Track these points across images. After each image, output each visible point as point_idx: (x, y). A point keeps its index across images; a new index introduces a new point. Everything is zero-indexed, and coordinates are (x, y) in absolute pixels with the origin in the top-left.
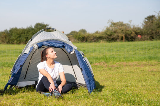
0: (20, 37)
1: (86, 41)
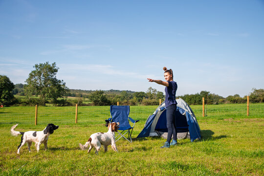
0: (190, 100)
1: (237, 102)
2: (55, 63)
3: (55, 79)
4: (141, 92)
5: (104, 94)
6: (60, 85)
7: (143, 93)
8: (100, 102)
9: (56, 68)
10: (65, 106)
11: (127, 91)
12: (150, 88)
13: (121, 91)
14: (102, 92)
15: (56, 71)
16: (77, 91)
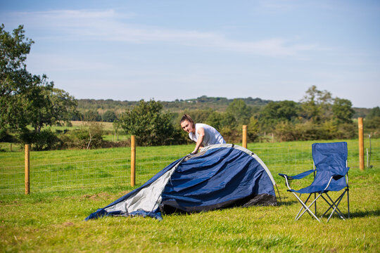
2: (21, 27)
3: (24, 72)
4: (286, 103)
5: (163, 112)
6: (39, 90)
7: (292, 104)
8: (153, 134)
9: (24, 41)
10: (54, 149)
11: (250, 99)
12: (313, 90)
13: (231, 100)
14: (156, 107)
15: (26, 49)
16: (101, 103)
